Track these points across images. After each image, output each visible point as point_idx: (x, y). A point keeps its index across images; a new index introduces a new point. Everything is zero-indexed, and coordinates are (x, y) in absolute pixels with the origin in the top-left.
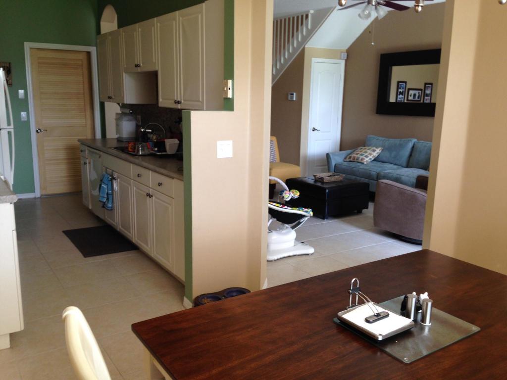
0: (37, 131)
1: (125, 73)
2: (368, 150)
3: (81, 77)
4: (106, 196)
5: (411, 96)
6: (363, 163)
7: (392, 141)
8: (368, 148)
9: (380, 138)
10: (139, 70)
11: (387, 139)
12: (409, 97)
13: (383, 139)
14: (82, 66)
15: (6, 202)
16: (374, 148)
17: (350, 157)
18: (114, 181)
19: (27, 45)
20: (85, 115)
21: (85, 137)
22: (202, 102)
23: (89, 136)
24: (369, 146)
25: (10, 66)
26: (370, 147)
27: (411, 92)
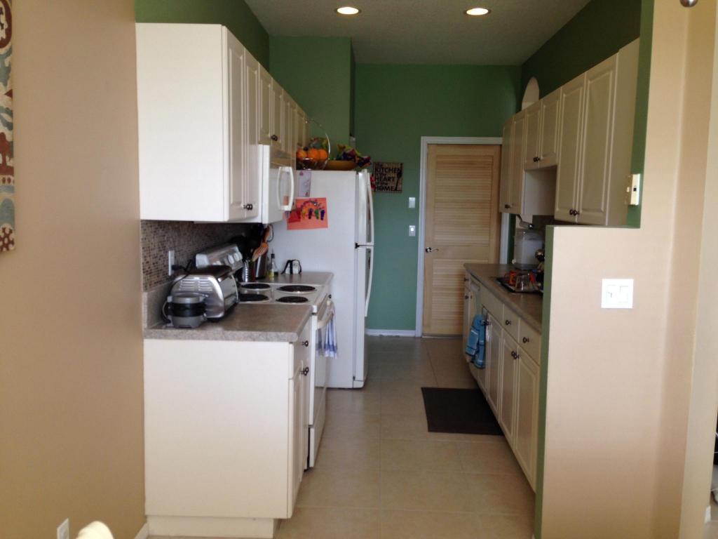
0: (426, 250)
1: (526, 171)
3: (490, 180)
4: (475, 348)
10: (538, 165)
14: (492, 165)
15: (284, 340)
18: (487, 327)
19: (425, 140)
20: (490, 231)
21: (487, 261)
22: (605, 213)
23: (492, 261)
25: (401, 167)
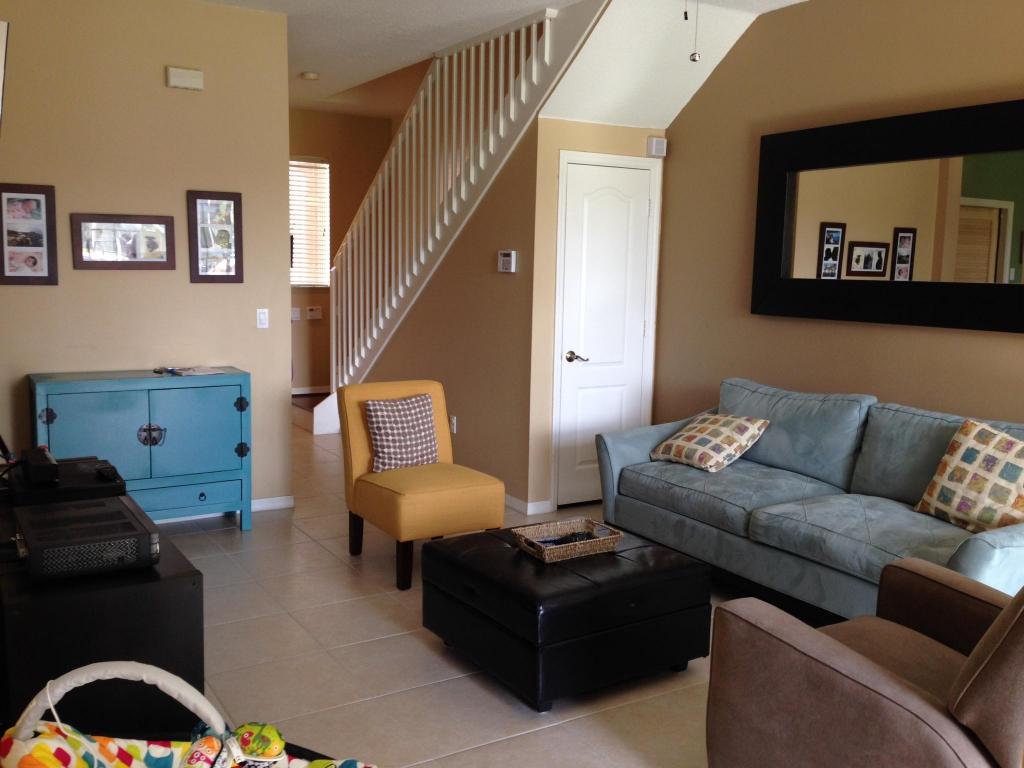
2: (725, 425)
5: (858, 261)
6: (705, 471)
7: (798, 397)
8: (723, 419)
9: (763, 389)
11: (785, 392)
12: (854, 263)
13: (772, 390)
16: (742, 421)
17: (668, 448)
24: (726, 413)
26: (729, 418)
27: (858, 251)
